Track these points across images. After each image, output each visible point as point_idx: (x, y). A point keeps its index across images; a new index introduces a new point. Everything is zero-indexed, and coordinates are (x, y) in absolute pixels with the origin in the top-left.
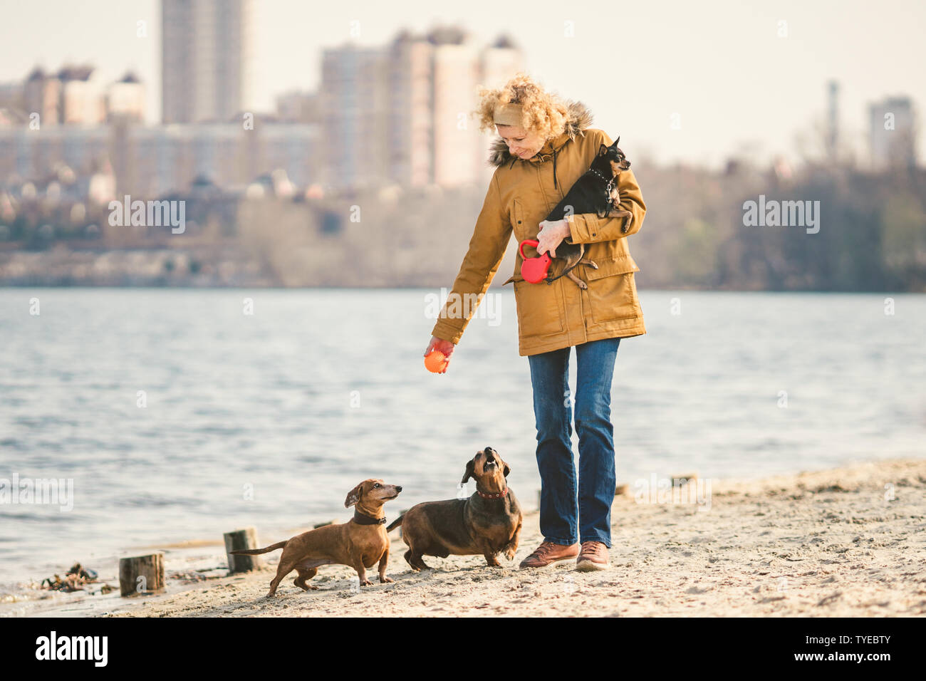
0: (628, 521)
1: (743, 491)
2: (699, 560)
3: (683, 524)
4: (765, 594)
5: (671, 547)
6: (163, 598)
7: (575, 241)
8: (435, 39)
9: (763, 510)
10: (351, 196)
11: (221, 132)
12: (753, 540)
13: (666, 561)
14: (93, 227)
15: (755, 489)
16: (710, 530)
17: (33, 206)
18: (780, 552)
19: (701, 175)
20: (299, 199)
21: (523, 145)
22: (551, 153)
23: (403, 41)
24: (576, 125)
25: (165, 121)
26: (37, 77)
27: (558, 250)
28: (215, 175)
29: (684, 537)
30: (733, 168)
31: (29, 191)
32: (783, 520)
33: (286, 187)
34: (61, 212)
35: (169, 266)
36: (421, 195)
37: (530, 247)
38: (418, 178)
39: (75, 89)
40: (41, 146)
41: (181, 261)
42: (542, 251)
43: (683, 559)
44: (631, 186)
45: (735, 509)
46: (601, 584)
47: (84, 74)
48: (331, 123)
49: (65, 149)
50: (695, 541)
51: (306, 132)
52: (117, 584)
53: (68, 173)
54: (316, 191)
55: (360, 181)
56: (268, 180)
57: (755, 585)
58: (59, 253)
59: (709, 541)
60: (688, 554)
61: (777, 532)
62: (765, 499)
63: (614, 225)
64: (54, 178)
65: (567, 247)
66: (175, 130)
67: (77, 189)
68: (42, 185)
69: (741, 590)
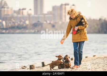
0: (88, 60)
1: (101, 57)
2: (96, 65)
3: (94, 61)
4: (104, 69)
5: (93, 64)
6: (34, 70)
7: (79, 29)
8: (65, 5)
9: (104, 59)
10: (56, 23)
11: (41, 16)
12: (103, 63)
13: (92, 65)
14: (26, 27)
15: (103, 57)
16: (98, 62)
17: (19, 24)
18: (106, 64)
19: (96, 20)
20: (50, 23)
21: (73, 17)
22: (76, 18)
23: (62, 5)
24: (79, 14)
25: (35, 14)
26: (20, 9)
27: (77, 30)
28: (40, 20)
29: (95, 62)
30: (100, 19)
31: (19, 23)
32: (106, 60)
33: (48, 22)
34: (23, 25)
35: (35, 31)
36: (64, 23)
37: (74, 30)
38: (64, 21)
39: (24, 11)
40: (20, 17)
41: (36, 31)
42: (75, 30)
43: (95, 65)
44: (86, 22)
45: (100, 59)
46: (85, 68)
47: (25, 9)
48: (54, 15)
49: (23, 18)
50: (96, 63)
51: (51, 16)
52: (29, 68)
53: (23, 20)
54: (52, 22)
55: (57, 21)
56: (46, 21)
57: (103, 68)
58: (22, 30)
59: (97, 63)
60: (95, 64)
61: (105, 62)
62: (104, 58)
63: (84, 27)
64: (22, 21)
65: (78, 30)
66: (36, 16)
67: (24, 22)
68: (20, 22)
69: (101, 69)
